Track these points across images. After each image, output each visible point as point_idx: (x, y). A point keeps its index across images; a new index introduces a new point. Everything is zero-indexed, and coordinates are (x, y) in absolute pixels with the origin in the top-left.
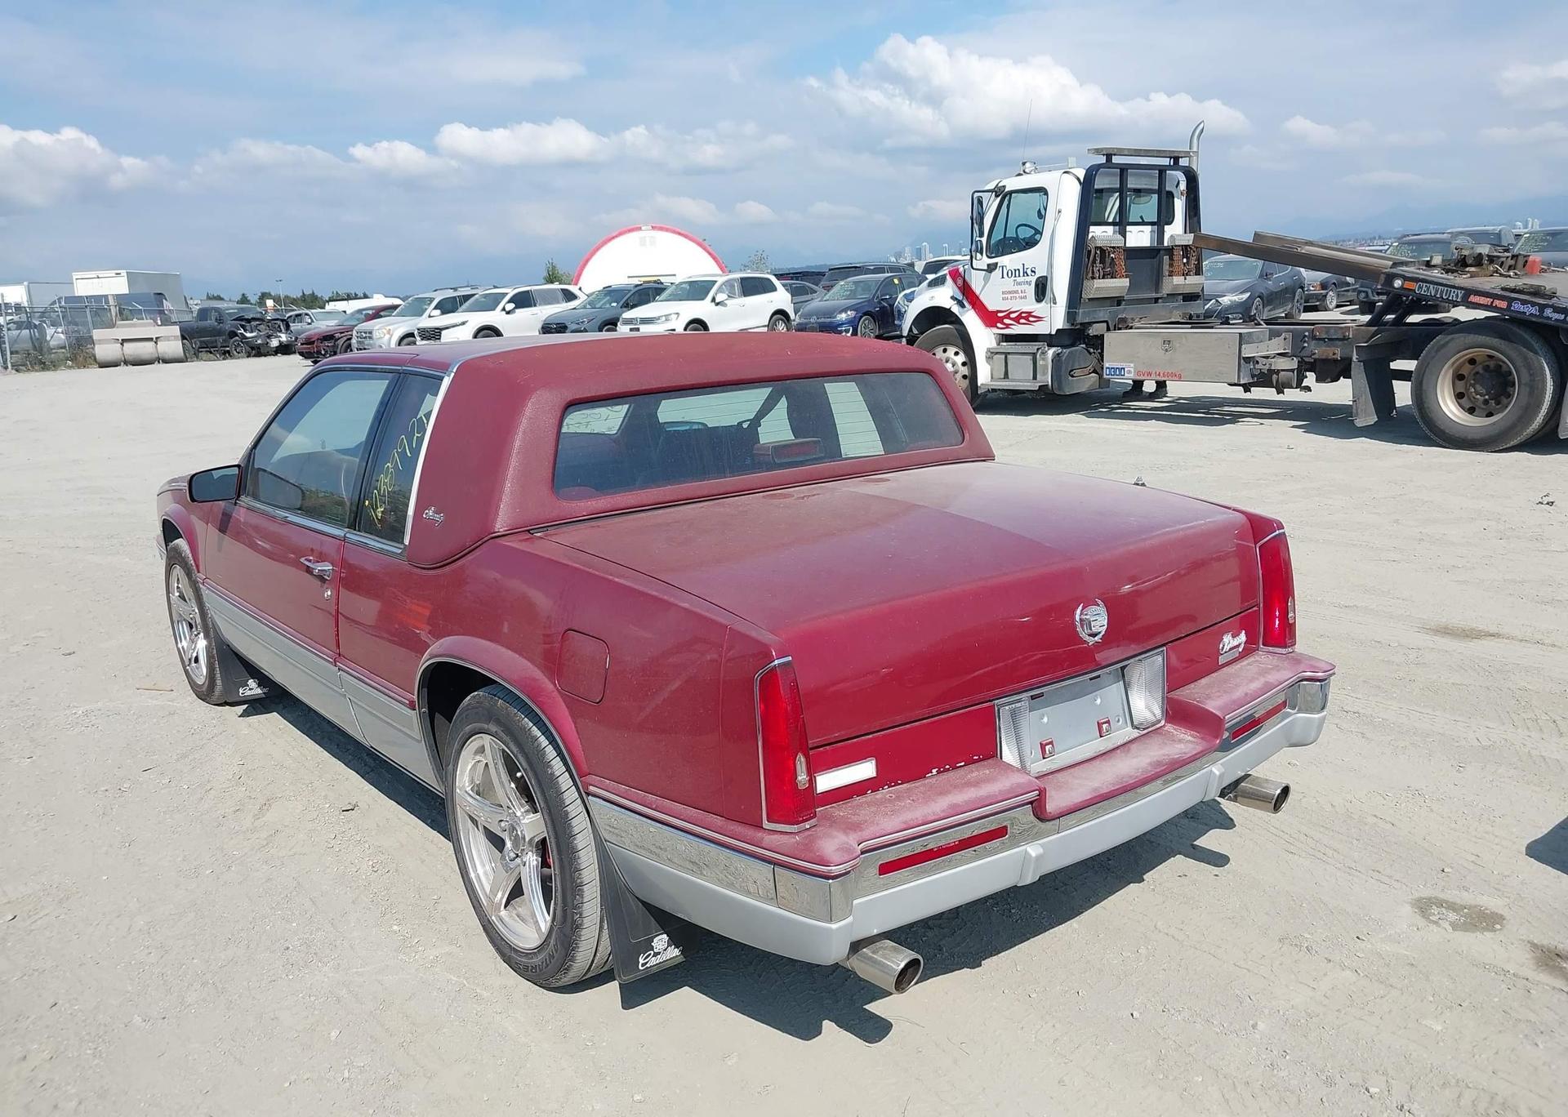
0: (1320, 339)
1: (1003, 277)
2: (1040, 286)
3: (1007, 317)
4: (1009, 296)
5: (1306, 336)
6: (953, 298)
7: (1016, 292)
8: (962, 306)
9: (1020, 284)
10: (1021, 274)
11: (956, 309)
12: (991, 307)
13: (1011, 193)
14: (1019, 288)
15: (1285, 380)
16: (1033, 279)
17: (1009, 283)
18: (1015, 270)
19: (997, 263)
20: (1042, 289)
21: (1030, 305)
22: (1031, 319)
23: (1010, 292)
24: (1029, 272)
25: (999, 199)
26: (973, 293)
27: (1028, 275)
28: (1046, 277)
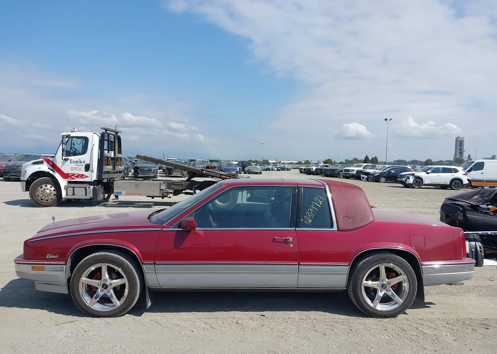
0: (175, 185)
1: (71, 163)
2: (87, 166)
3: (73, 175)
4: (74, 169)
5: (171, 184)
6: (49, 168)
7: (76, 168)
8: (54, 171)
9: (79, 165)
10: (79, 162)
11: (51, 172)
12: (66, 172)
13: (72, 137)
14: (78, 167)
15: (165, 195)
16: (84, 164)
17: (74, 165)
18: (76, 161)
19: (68, 159)
20: (87, 168)
21: (83, 172)
22: (83, 177)
23: (74, 168)
24: (82, 162)
25: (68, 138)
26: (58, 168)
27: (82, 163)
28: (89, 164)
